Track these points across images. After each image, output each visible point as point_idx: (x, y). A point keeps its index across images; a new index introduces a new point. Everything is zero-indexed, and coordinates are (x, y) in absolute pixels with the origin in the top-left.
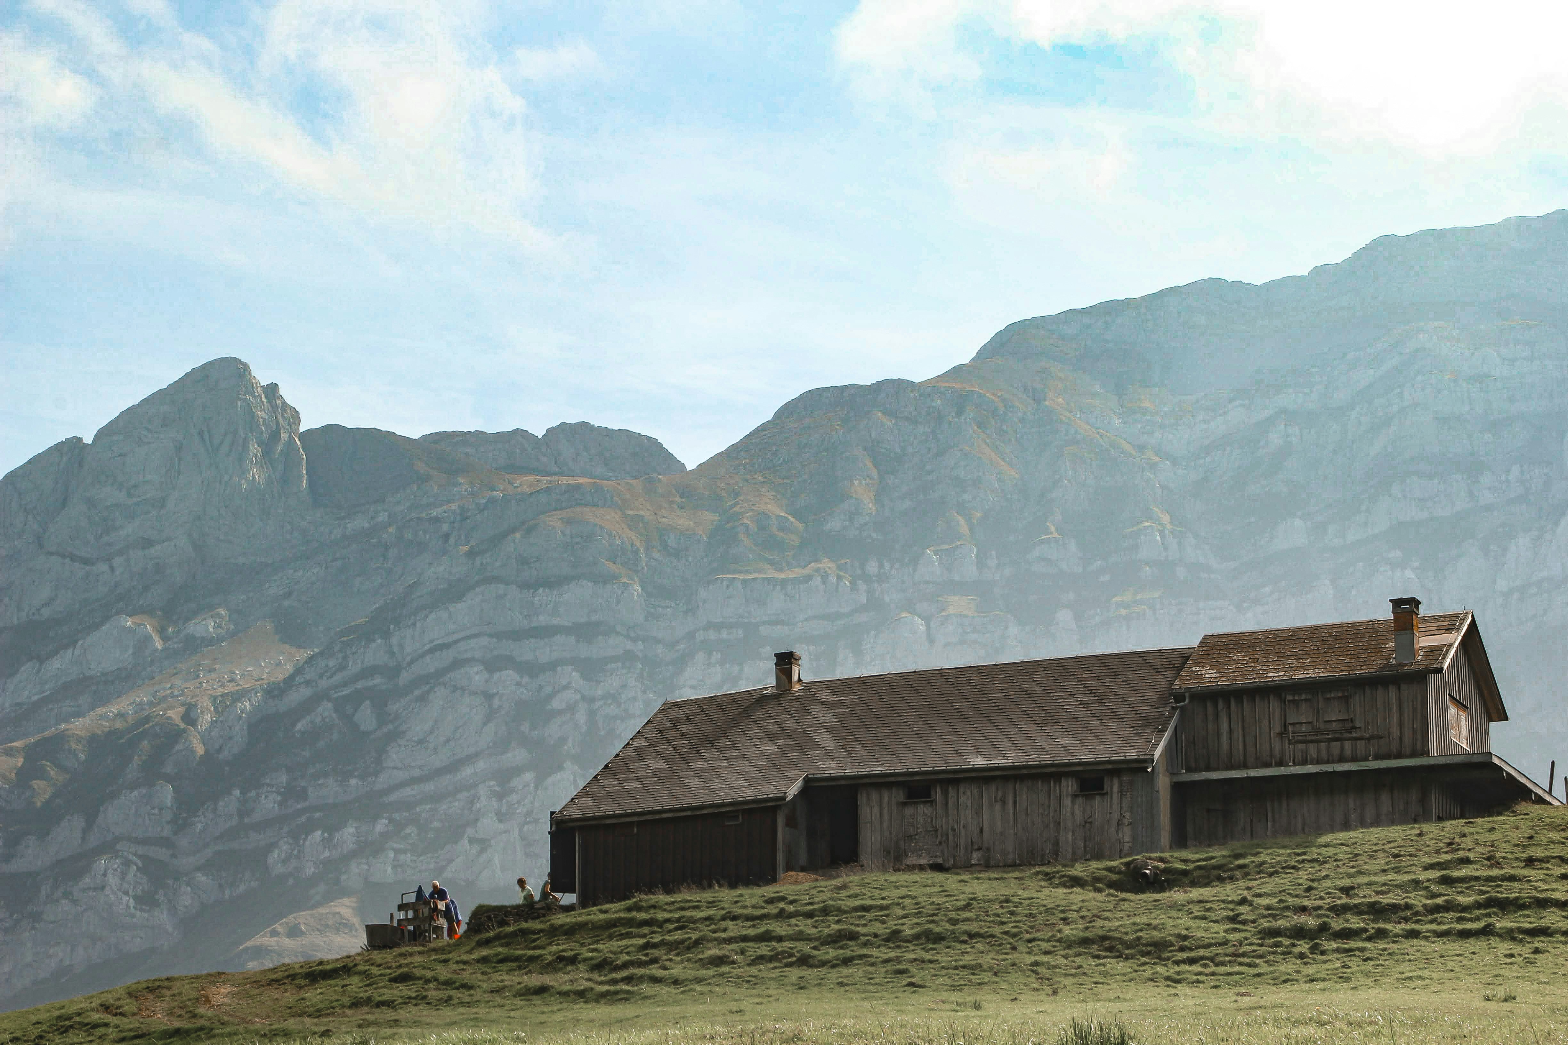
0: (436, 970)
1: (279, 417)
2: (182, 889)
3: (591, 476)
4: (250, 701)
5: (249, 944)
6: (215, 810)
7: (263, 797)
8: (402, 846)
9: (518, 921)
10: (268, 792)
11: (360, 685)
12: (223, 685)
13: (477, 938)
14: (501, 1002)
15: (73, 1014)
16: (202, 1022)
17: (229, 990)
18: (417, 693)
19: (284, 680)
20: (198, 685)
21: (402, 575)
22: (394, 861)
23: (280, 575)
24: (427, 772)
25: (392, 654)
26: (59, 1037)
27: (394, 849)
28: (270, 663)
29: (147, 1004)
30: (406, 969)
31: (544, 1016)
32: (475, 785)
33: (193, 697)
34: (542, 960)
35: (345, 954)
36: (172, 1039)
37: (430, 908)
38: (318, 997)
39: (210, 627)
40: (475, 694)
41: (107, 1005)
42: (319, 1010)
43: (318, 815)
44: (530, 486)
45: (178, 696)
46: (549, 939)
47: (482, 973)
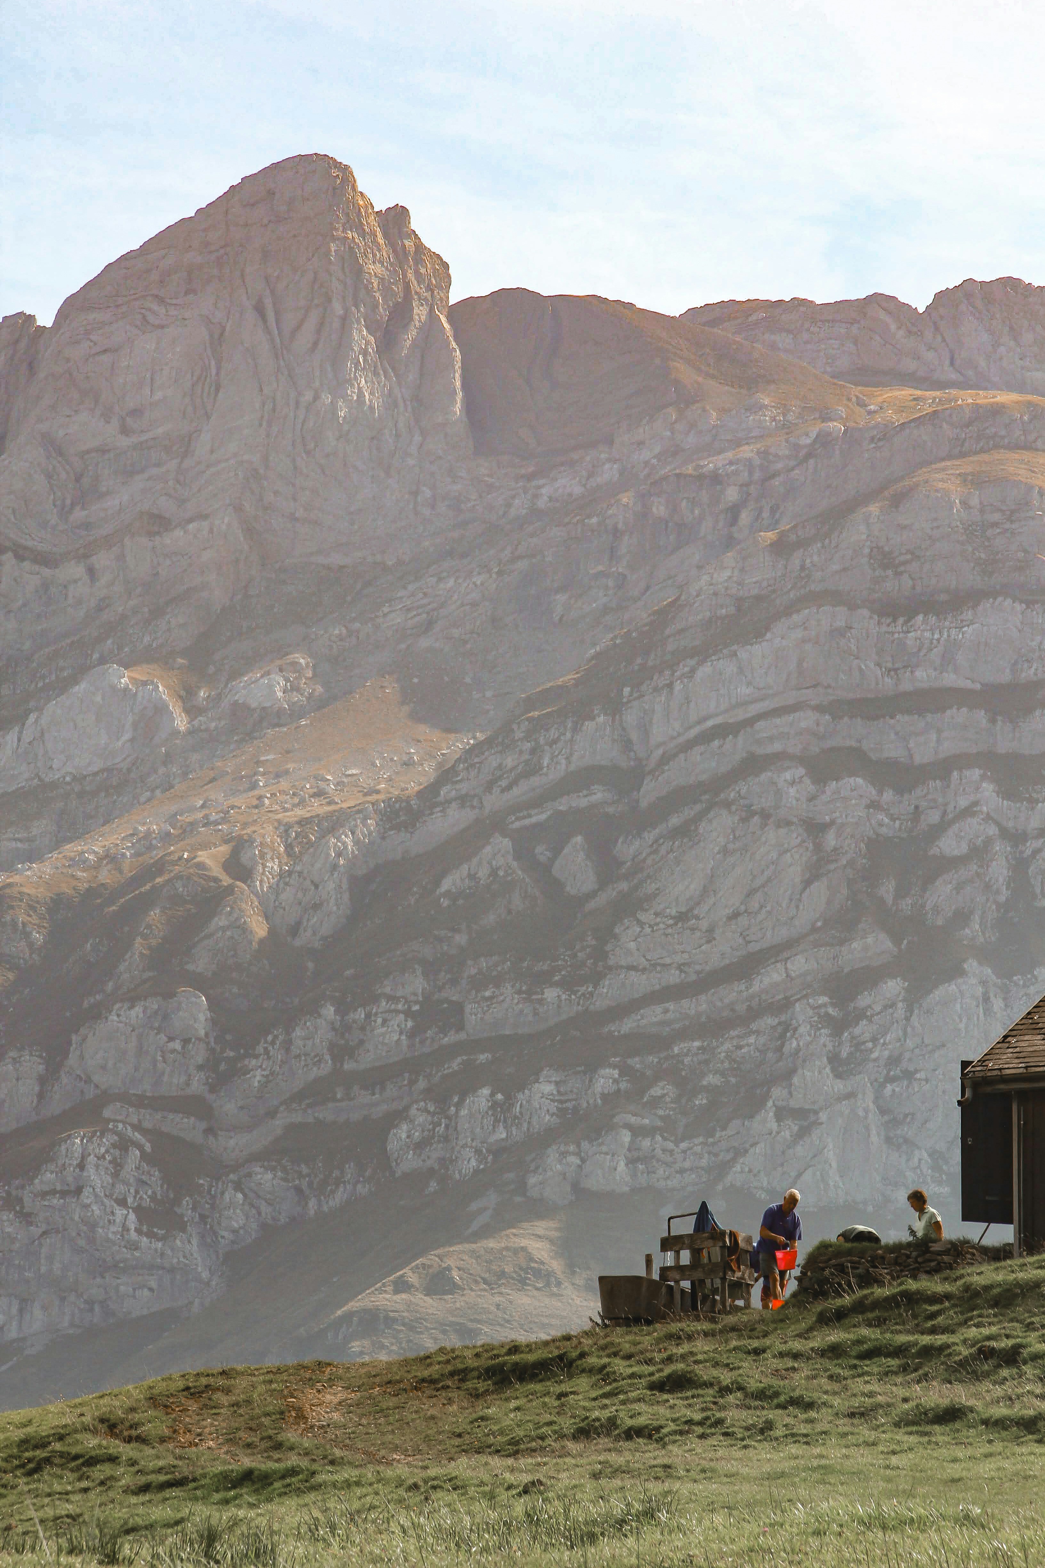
0: (739, 1368)
1: (411, 275)
2: (227, 1196)
3: (1021, 388)
4: (353, 833)
5: (354, 1305)
6: (288, 1045)
7: (379, 1021)
8: (646, 1121)
9: (898, 1277)
10: (390, 1011)
11: (563, 804)
12: (302, 803)
13: (819, 1308)
14: (872, 1436)
15: (48, 1436)
16: (293, 1460)
17: (341, 1396)
18: (675, 820)
19: (420, 794)
20: (255, 802)
21: (648, 588)
22: (629, 1150)
23: (411, 587)
24: (694, 977)
25: (627, 745)
26: (25, 1480)
27: (628, 1126)
28: (392, 760)
29: (187, 1419)
30: (680, 1366)
31: (956, 1466)
32: (786, 1004)
33: (245, 825)
34: (950, 1355)
35: (557, 1333)
36: (238, 1491)
37: (724, 1246)
38: (512, 1415)
39: (277, 688)
40: (789, 823)
41: (112, 1422)
42: (514, 1442)
43: (483, 1057)
44: (901, 410)
45: (217, 823)
46: (962, 1313)
47: (831, 1377)
